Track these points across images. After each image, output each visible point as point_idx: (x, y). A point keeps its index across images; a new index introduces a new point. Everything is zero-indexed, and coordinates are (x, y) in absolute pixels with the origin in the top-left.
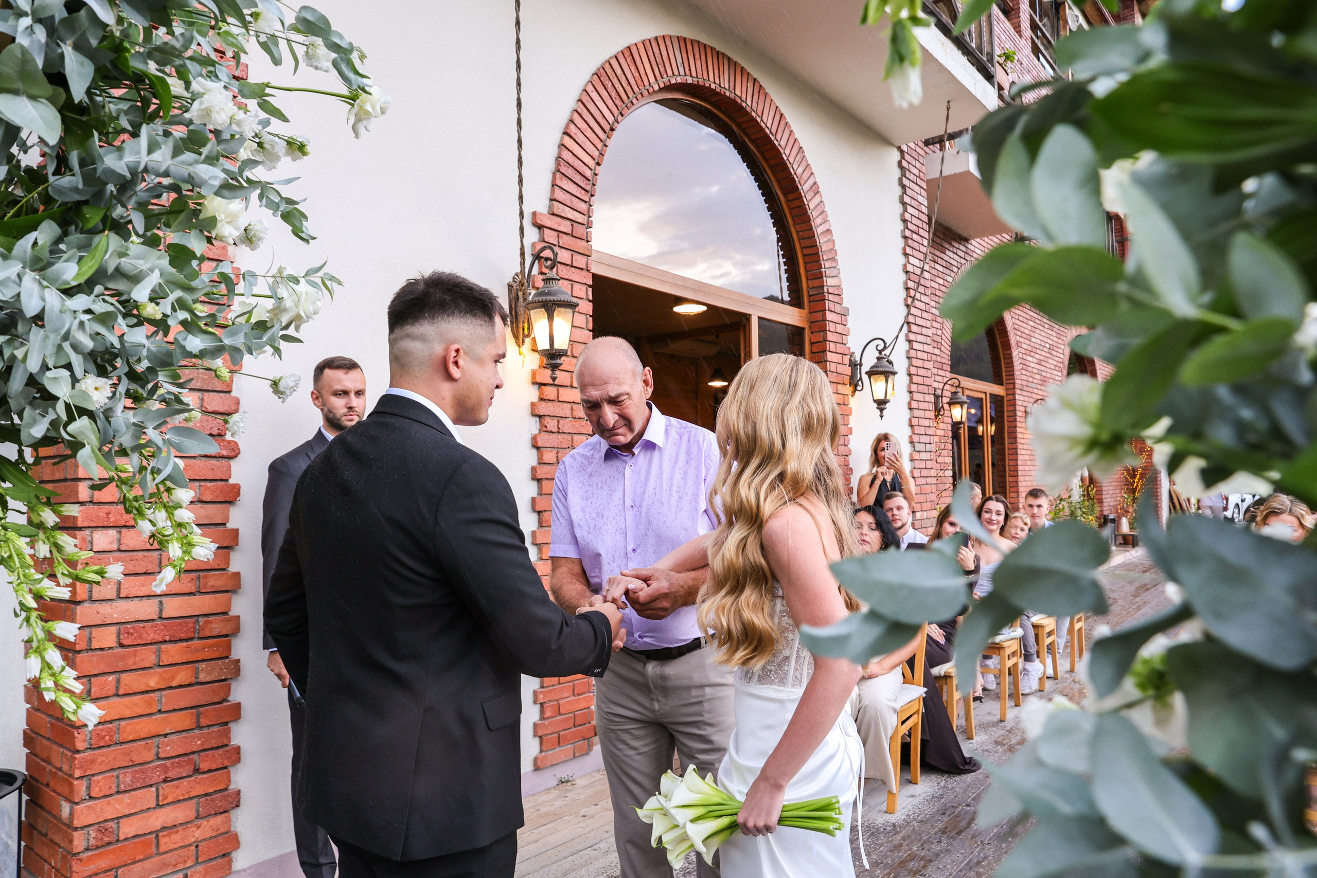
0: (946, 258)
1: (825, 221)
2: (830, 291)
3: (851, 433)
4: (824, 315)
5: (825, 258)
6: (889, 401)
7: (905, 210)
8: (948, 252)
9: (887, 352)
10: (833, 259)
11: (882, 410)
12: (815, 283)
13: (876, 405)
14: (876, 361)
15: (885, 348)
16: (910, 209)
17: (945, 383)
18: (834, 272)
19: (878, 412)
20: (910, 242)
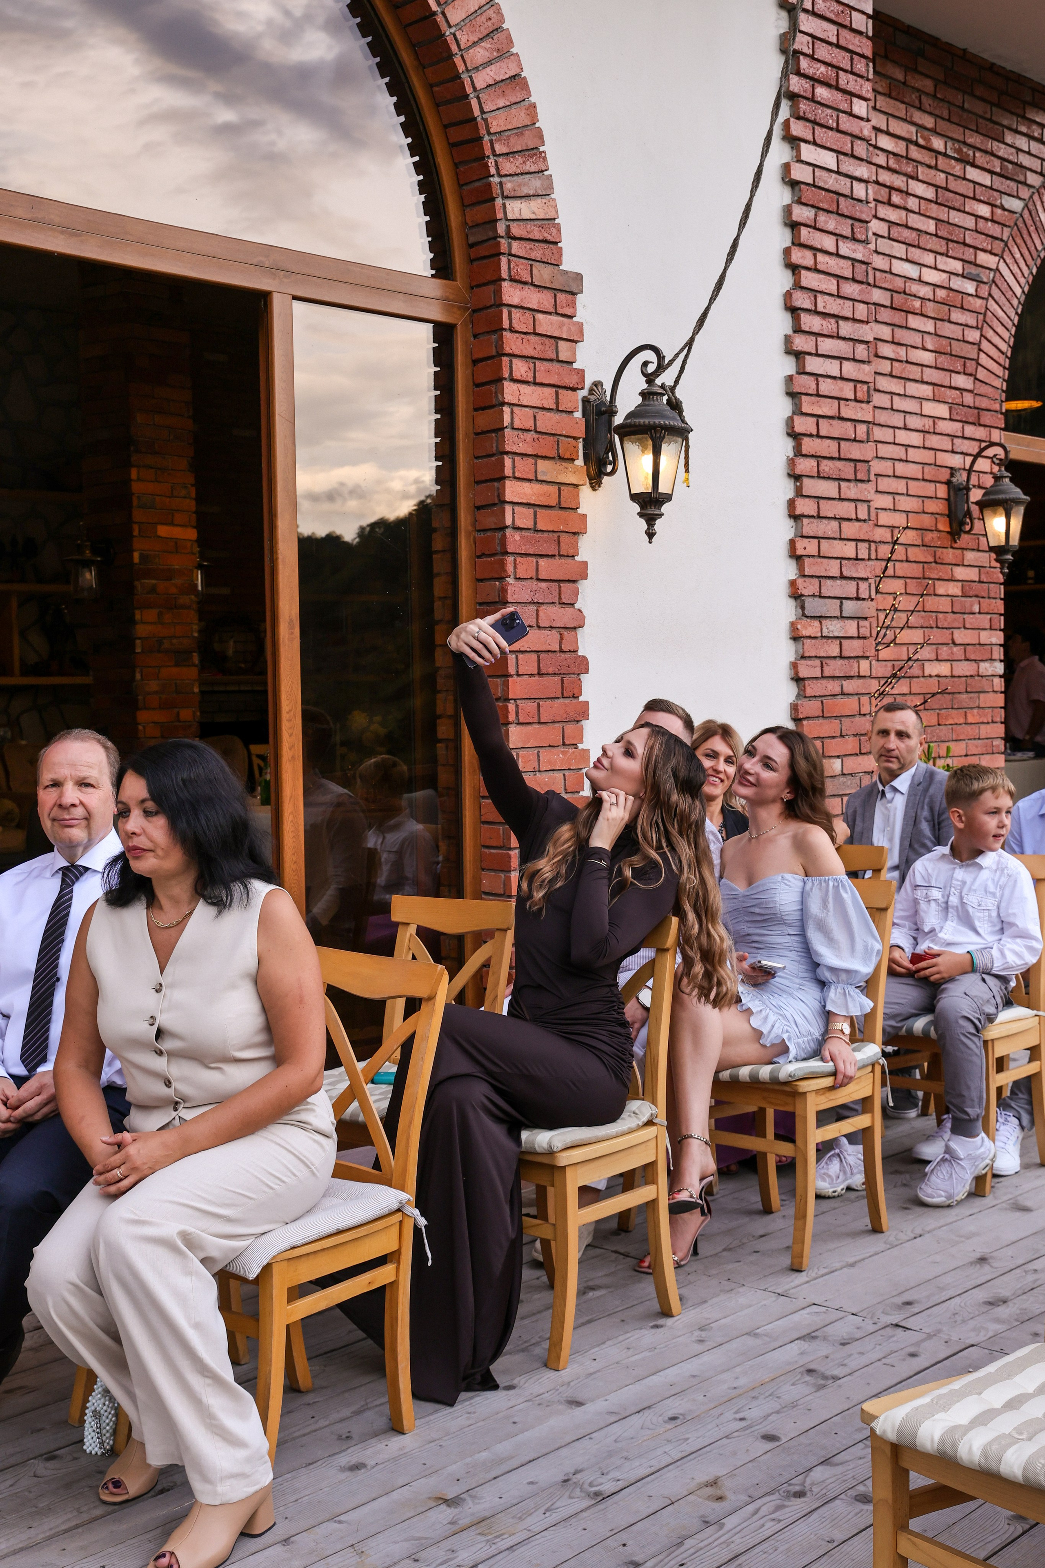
0: (1003, 151)
1: (504, 53)
2: (516, 231)
3: (585, 577)
4: (498, 292)
5: (499, 148)
6: (668, 498)
7: (794, 27)
8: (1009, 138)
9: (666, 378)
10: (534, 152)
11: (651, 520)
12: (477, 214)
13: (637, 508)
14: (639, 400)
15: (661, 368)
16: (807, 23)
17: (976, 457)
18: (534, 184)
19: (643, 525)
20: (803, 106)
